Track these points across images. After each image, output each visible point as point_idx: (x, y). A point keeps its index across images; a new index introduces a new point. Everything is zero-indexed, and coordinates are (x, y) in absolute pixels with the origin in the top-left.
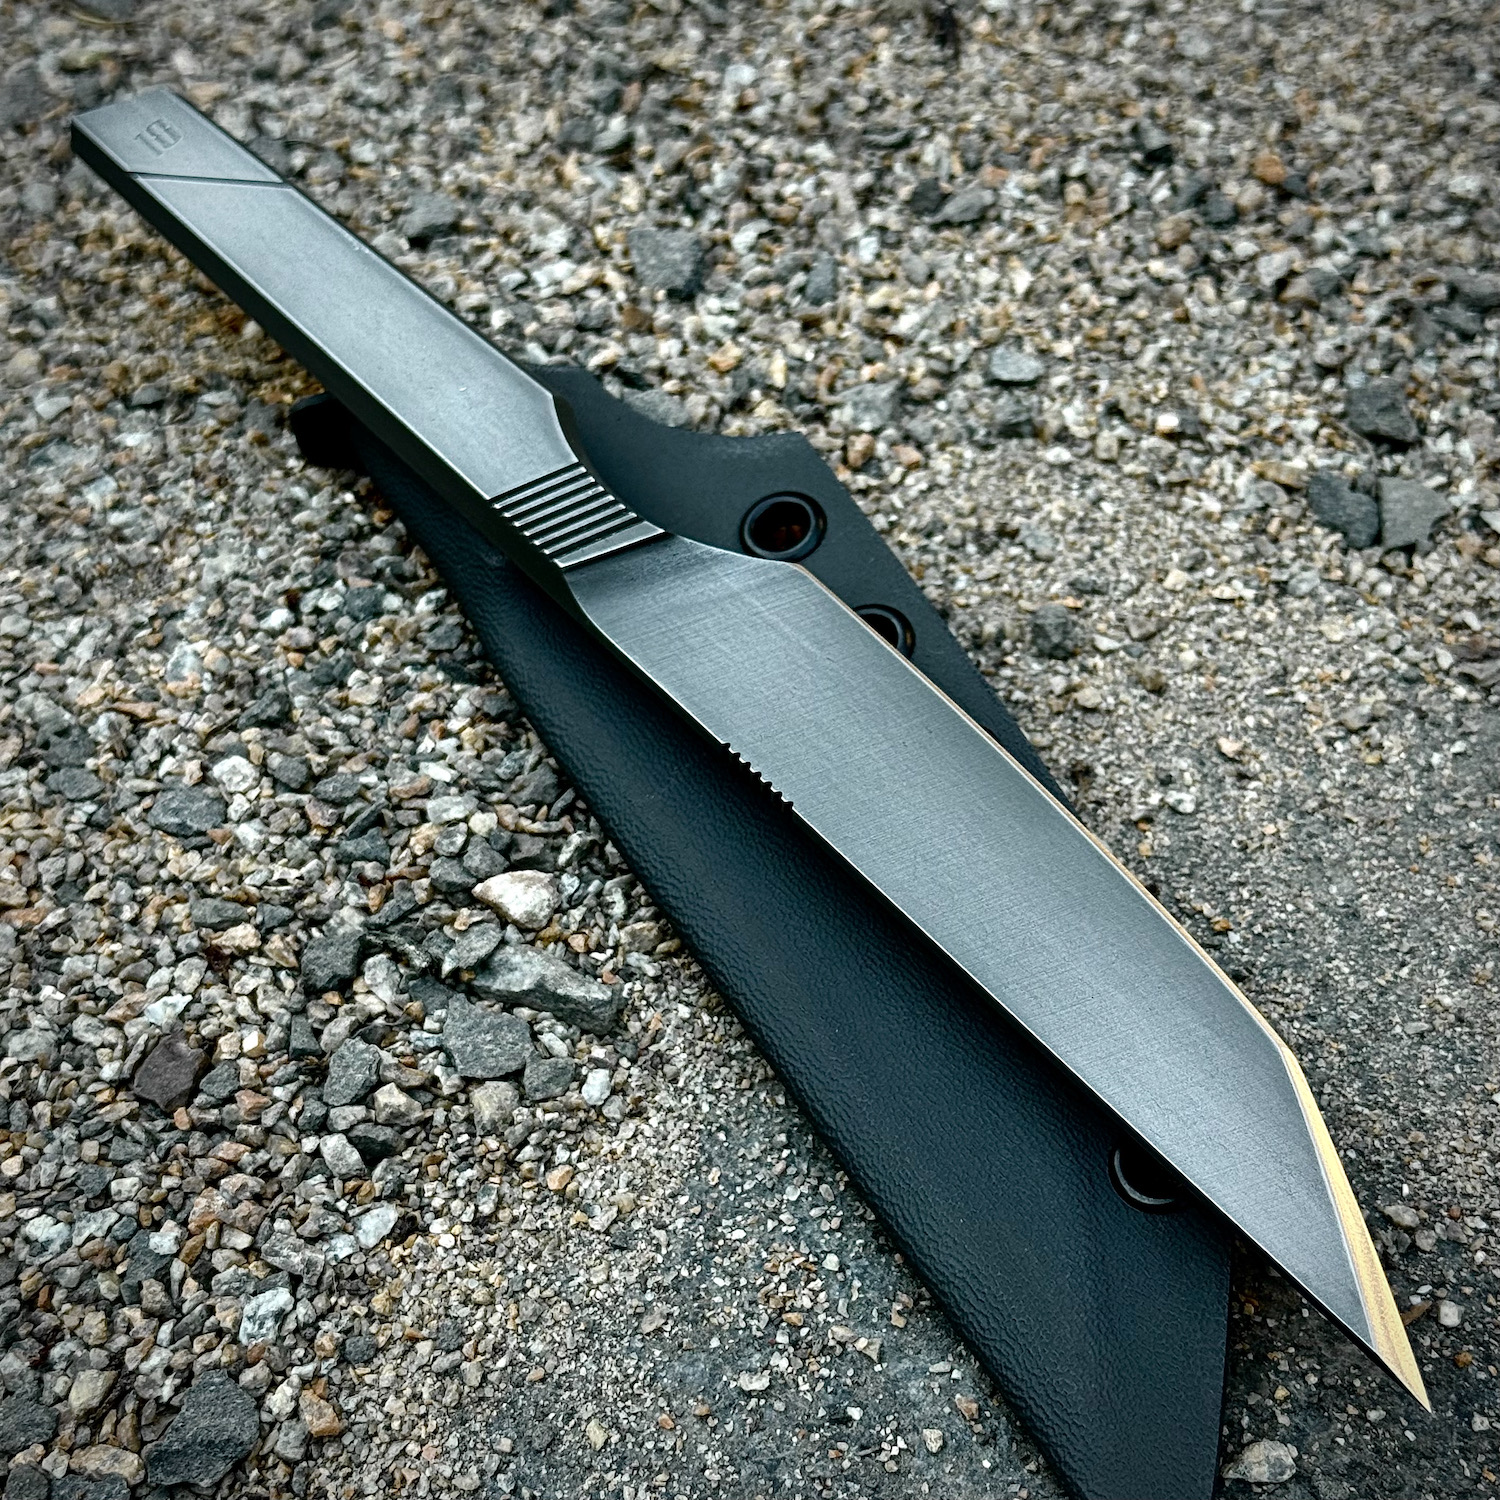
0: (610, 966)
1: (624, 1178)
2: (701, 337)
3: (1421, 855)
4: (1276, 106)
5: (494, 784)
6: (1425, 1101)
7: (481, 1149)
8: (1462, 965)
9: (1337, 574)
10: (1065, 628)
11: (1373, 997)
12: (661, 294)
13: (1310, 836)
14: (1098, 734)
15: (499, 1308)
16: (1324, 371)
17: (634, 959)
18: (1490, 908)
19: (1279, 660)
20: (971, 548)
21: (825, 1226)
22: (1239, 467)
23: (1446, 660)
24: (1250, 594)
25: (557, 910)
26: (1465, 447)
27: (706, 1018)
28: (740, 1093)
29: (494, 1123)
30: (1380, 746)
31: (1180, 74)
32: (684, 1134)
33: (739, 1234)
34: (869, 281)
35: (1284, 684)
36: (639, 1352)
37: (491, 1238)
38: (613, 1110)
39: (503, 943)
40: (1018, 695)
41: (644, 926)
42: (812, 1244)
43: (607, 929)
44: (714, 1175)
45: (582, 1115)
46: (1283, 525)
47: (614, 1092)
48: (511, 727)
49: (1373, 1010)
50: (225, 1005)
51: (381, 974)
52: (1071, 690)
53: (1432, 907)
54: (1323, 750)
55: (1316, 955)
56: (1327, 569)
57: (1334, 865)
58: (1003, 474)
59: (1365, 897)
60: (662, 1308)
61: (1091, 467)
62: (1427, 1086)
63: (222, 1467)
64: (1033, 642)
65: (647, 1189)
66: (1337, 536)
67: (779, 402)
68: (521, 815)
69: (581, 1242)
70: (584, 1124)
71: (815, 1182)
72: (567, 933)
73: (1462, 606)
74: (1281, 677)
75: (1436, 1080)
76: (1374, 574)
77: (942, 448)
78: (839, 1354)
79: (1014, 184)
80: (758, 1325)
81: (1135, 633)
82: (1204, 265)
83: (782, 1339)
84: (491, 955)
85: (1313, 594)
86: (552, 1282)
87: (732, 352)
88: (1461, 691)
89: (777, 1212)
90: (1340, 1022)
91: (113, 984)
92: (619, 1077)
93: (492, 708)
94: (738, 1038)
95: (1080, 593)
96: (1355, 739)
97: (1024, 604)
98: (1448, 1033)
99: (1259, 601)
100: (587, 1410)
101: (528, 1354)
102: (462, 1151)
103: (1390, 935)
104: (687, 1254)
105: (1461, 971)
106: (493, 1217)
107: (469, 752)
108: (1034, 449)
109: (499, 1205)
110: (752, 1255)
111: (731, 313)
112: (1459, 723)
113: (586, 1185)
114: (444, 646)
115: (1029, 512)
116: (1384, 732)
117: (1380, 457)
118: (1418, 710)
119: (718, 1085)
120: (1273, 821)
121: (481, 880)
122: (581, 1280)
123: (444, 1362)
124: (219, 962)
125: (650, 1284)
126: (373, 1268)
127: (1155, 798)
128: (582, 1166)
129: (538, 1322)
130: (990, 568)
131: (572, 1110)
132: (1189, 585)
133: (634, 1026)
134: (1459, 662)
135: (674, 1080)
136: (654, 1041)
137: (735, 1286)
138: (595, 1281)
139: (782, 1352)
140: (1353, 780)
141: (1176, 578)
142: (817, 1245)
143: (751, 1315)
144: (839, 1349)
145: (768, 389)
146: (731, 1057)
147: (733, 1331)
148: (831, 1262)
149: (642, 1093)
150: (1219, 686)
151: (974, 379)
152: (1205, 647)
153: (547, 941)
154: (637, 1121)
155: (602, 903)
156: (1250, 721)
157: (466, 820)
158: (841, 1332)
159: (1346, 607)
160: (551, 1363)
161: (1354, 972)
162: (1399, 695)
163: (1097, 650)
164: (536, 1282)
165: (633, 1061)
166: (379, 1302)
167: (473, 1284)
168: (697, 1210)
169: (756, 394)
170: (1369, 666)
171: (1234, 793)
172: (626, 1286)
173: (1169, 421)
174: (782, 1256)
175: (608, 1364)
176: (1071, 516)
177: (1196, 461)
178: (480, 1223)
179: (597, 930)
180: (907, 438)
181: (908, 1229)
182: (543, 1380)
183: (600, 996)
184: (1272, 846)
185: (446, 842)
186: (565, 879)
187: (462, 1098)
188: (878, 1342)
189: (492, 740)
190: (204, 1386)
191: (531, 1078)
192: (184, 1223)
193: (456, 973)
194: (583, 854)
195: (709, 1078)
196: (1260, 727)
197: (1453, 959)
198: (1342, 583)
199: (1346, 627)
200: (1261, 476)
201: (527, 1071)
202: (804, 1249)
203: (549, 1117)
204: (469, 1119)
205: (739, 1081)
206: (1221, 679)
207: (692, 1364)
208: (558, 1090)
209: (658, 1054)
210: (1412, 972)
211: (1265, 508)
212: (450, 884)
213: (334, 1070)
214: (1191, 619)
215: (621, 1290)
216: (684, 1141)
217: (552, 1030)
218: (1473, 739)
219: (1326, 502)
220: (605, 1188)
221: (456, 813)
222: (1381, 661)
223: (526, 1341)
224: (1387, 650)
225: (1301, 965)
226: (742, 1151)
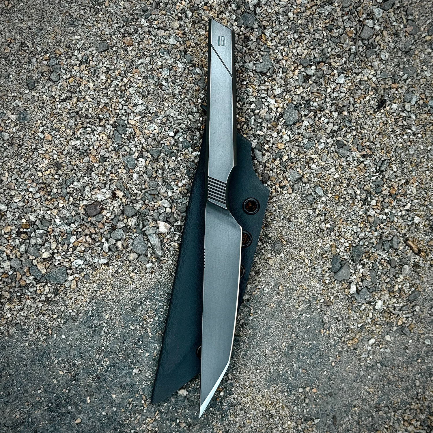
0: (167, 247)
2: (281, 137)
3: (287, 327)
4: (410, 176)
5: (176, 202)
6: (249, 363)
8: (274, 348)
9: (324, 273)
11: (259, 342)
12: (284, 121)
13: (277, 311)
14: (267, 268)
17: (171, 248)
19: (302, 279)
21: (161, 312)
22: (331, 241)
23: (322, 301)
24: (309, 265)
25: (167, 233)
26: (362, 270)
27: (173, 266)
28: (168, 281)
29: (131, 259)
30: (299, 306)
32: (155, 281)
33: (149, 303)
36: (122, 309)
37: (117, 275)
38: (148, 270)
39: (154, 233)
40: (263, 251)
41: (177, 244)
44: (153, 291)
45: (143, 268)
46: (326, 257)
47: (151, 268)
48: (187, 192)
49: (257, 344)
50: (109, 205)
51: (134, 221)
52: (270, 258)
53: (279, 336)
54: (292, 299)
55: (258, 330)
56: (323, 270)
57: (275, 318)
59: (273, 327)
60: (130, 305)
61: (312, 219)
63: (56, 283)
64: (274, 244)
65: (143, 286)
66: (331, 266)
67: (280, 163)
68: (175, 211)
69: (128, 286)
71: (165, 304)
72: (165, 238)
73: (333, 295)
74: (299, 282)
75: (254, 361)
76: (328, 278)
77: (296, 193)
78: (146, 333)
79: (356, 153)
80: (140, 319)
81: (288, 257)
83: (141, 324)
84: (151, 234)
85: (317, 273)
87: (282, 146)
88: (318, 307)
89: (156, 305)
90: (251, 342)
91: (97, 185)
92: (153, 266)
94: (175, 273)
95: (288, 241)
97: (279, 235)
98: (262, 356)
99: (309, 267)
100: (109, 312)
101: (108, 297)
102: (123, 260)
103: (270, 335)
104: (140, 300)
107: (178, 192)
110: (148, 308)
111: (290, 137)
112: (313, 312)
113: (136, 278)
115: (296, 218)
116: (302, 304)
117: (350, 259)
118: (310, 304)
119: (166, 278)
120: (274, 304)
121: (160, 221)
122: (123, 292)
123: (96, 289)
124: (114, 196)
126: (98, 267)
127: (263, 286)
128: (137, 275)
129: (113, 293)
130: (281, 224)
132: (303, 255)
133: (162, 258)
135: (161, 272)
136: (163, 263)
137: (142, 311)
138: (125, 294)
139: (139, 326)
140: (291, 307)
142: (157, 314)
143: (140, 317)
145: (281, 160)
146: (171, 275)
147: (136, 317)
148: (157, 318)
149: (154, 270)
150: (290, 276)
151: (313, 185)
152: (295, 268)
153: (161, 236)
154: (150, 274)
155: (174, 236)
156: (288, 285)
157: (166, 208)
159: (319, 279)
162: (311, 299)
163: (280, 255)
165: (157, 265)
166: (94, 273)
169: (278, 159)
171: (274, 294)
175: (117, 307)
177: (326, 235)
178: (117, 272)
179: (170, 240)
181: (170, 322)
183: (160, 255)
185: (160, 210)
186: (172, 228)
188: (152, 335)
190: (61, 270)
191: (141, 258)
192: (77, 239)
193: (145, 231)
194: (178, 226)
195: (165, 275)
198: (323, 275)
201: (141, 255)
202: (155, 313)
203: (139, 265)
204: (128, 256)
205: (169, 279)
207: (127, 317)
208: (143, 261)
209: (162, 266)
211: (327, 252)
213: (116, 232)
214: (298, 261)
216: (154, 283)
217: (151, 251)
219: (334, 261)
220: (137, 280)
221: (166, 205)
225: (255, 329)
226: (160, 291)
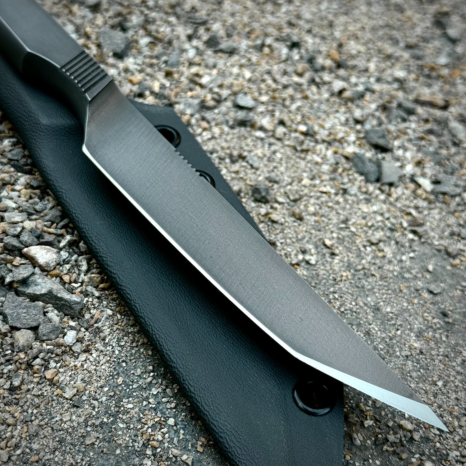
0: (79, 290)
1: (80, 377)
2: (126, 70)
3: (401, 291)
4: (334, 39)
5: (33, 212)
6: (410, 382)
7: (17, 357)
8: (420, 332)
9: (364, 190)
10: (267, 190)
11: (388, 340)
12: (111, 54)
13: (359, 279)
14: (278, 231)
15: (19, 427)
16: (357, 122)
17: (90, 288)
18: (428, 313)
19: (344, 215)
20: (228, 160)
21: (169, 406)
22: (327, 149)
23: (405, 224)
24: (333, 191)
25: (58, 264)
26: (408, 155)
27: (119, 316)
28: (132, 348)
29: (24, 347)
30: (383, 251)
31: (301, 23)
32: (108, 361)
33: (130, 406)
34: (191, 64)
35: (346, 224)
36: (83, 453)
37: (17, 397)
38: (76, 348)
39: (33, 274)
41: (95, 276)
42: (163, 413)
43: (79, 275)
44: (120, 380)
45: (63, 348)
46: (343, 171)
47: (77, 341)
48: (42, 193)
49: (388, 345)
52: (267, 214)
53: (406, 310)
54: (362, 249)
55: (365, 322)
56: (360, 188)
57: (369, 290)
58: (239, 138)
59: (382, 303)
60: (94, 434)
61: (272, 140)
62: (411, 376)
64: (253, 196)
65: (90, 383)
66: (363, 177)
67: (156, 98)
68: (45, 226)
69: (58, 403)
70: (64, 352)
71: (164, 387)
72: (62, 274)
73: (409, 207)
74: (345, 221)
76: (378, 192)
77: (217, 125)
78: (174, 461)
79: (244, 44)
80: (138, 446)
81: (292, 198)
82: (312, 81)
83: (149, 452)
84: (28, 278)
85: (355, 195)
86: (44, 419)
87: (138, 77)
88: (411, 236)
89: (147, 398)
90: (376, 348)
92: (81, 335)
93: (35, 184)
94: (132, 326)
95: (270, 181)
96: (374, 247)
97: (248, 182)
98: (417, 357)
99: (336, 194)
101: (31, 450)
102: (7, 358)
103: (392, 318)
104: (106, 412)
105: (419, 335)
106: (19, 388)
107: (23, 199)
108: (250, 132)
109: (22, 383)
110: (136, 415)
111: (138, 65)
112: (410, 247)
113: (62, 378)
114: (16, 158)
115: (250, 151)
116: (385, 246)
117: (376, 154)
118: (395, 240)
119: (123, 344)
120: (344, 271)
121: (27, 247)
122: (57, 419)
125: (89, 423)
127: (301, 257)
128: (61, 370)
129: (36, 436)
130: (235, 168)
131: (59, 346)
132: (311, 185)
133: (87, 316)
134: (410, 225)
135: (104, 339)
136: (96, 322)
137: (128, 428)
138: (65, 420)
139: (149, 458)
140: (373, 261)
141: (306, 181)
142: (165, 414)
143: (135, 441)
144: (174, 459)
145: (152, 93)
146: (129, 333)
147: (127, 447)
148: (171, 421)
149: (90, 343)
150: (323, 221)
151: (229, 104)
152: (317, 207)
153: (52, 276)
154: (87, 354)
155: (77, 265)
156: (335, 235)
157: (22, 222)
158: (175, 451)
159: (368, 201)
160: (42, 454)
161: (380, 330)
162: (388, 234)
163: (277, 202)
164: (36, 418)
165: (87, 329)
167: (7, 416)
168: (112, 394)
169: (147, 93)
170: (378, 222)
171: (329, 260)
172: (78, 424)
173: (303, 128)
174: (150, 417)
175: (68, 457)
176: (265, 156)
177: (312, 144)
178: (12, 390)
179: (74, 274)
180: (203, 119)
181: (206, 408)
182: (37, 462)
183: (76, 300)
184: (345, 281)
185: (12, 229)
186: (62, 253)
187: (9, 335)
188: (192, 458)
189: (33, 196)
191: (43, 330)
193: (11, 283)
194: (71, 244)
195: (119, 340)
196: (338, 238)
197: (416, 330)
198: (366, 193)
199: (368, 208)
200: (336, 153)
201: (41, 327)
202: (159, 415)
203: (49, 347)
204: (12, 344)
205: (132, 343)
206: (323, 219)
207: (107, 460)
208: (54, 337)
209: (97, 328)
210: (401, 333)
211: (337, 163)
212: (14, 246)
214: (311, 197)
215: (76, 425)
216: (108, 365)
217: (52, 311)
218: (416, 253)
219: (360, 165)
220: (70, 381)
221: (17, 219)
222: (382, 221)
223: (30, 443)
224: (383, 217)
225: (359, 325)
226: (132, 372)
